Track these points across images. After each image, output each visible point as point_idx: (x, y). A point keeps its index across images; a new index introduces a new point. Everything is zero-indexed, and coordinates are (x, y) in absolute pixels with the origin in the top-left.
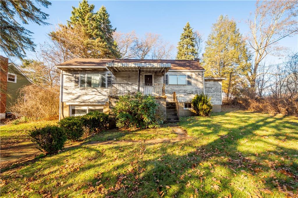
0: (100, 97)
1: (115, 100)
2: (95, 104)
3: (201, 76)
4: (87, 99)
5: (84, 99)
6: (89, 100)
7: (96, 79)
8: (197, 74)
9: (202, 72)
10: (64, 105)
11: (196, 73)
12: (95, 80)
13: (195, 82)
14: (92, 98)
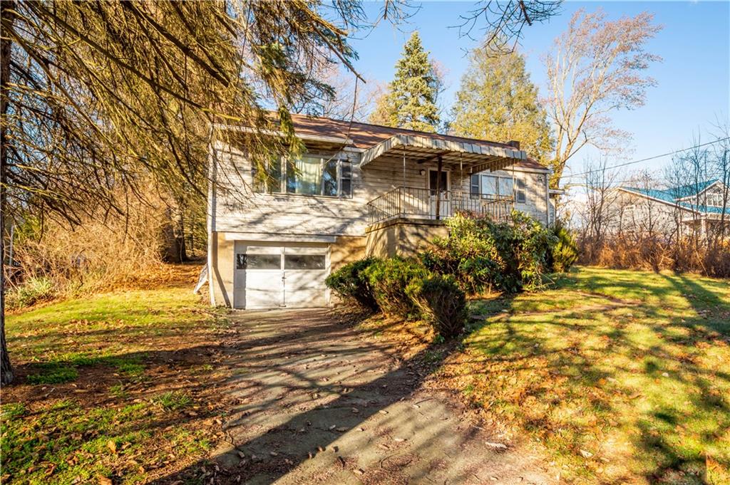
0: (323, 223)
1: (414, 229)
2: (307, 240)
3: (541, 184)
4: (289, 226)
5: (277, 225)
6: (292, 227)
7: (308, 171)
8: (536, 179)
9: (543, 174)
10: (219, 241)
11: (532, 174)
12: (306, 172)
13: (532, 196)
14: (299, 222)
